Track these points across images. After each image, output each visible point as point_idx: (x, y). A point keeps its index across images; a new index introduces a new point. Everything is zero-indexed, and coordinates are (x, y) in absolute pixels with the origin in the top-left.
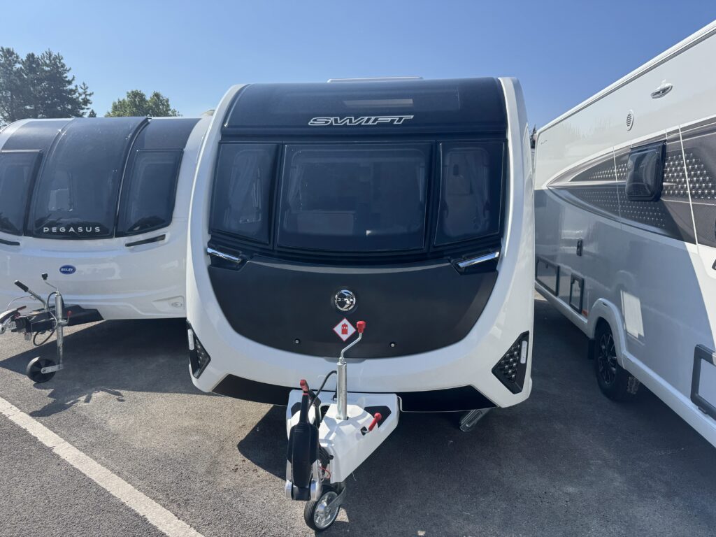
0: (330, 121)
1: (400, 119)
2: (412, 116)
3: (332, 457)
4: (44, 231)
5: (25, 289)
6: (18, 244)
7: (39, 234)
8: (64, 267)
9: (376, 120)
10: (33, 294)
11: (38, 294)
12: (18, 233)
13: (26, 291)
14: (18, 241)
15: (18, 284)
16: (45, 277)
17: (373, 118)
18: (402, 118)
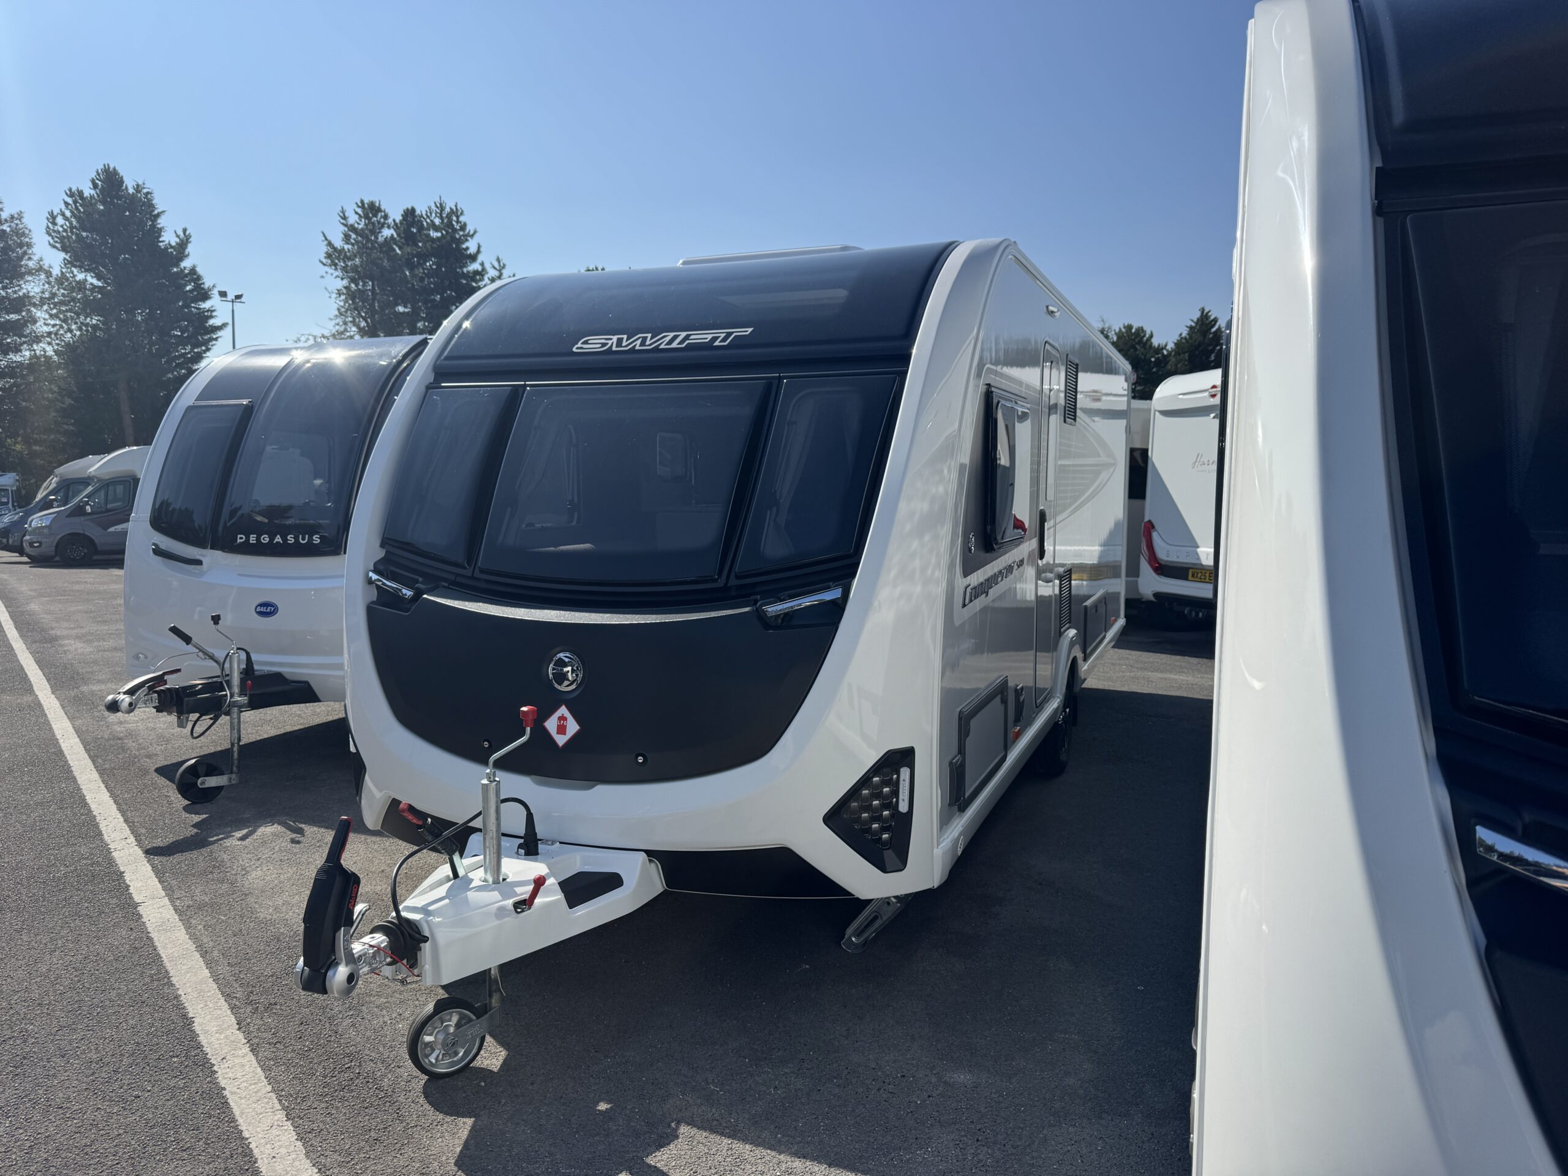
0: (610, 342)
1: (729, 334)
2: (750, 330)
3: (425, 939)
4: (239, 541)
5: (187, 639)
6: (199, 562)
7: (228, 546)
8: (262, 605)
9: (687, 337)
10: (201, 650)
11: (210, 650)
12: (201, 544)
13: (187, 644)
14: (198, 557)
15: (175, 630)
16: (216, 619)
17: (683, 334)
18: (733, 333)
